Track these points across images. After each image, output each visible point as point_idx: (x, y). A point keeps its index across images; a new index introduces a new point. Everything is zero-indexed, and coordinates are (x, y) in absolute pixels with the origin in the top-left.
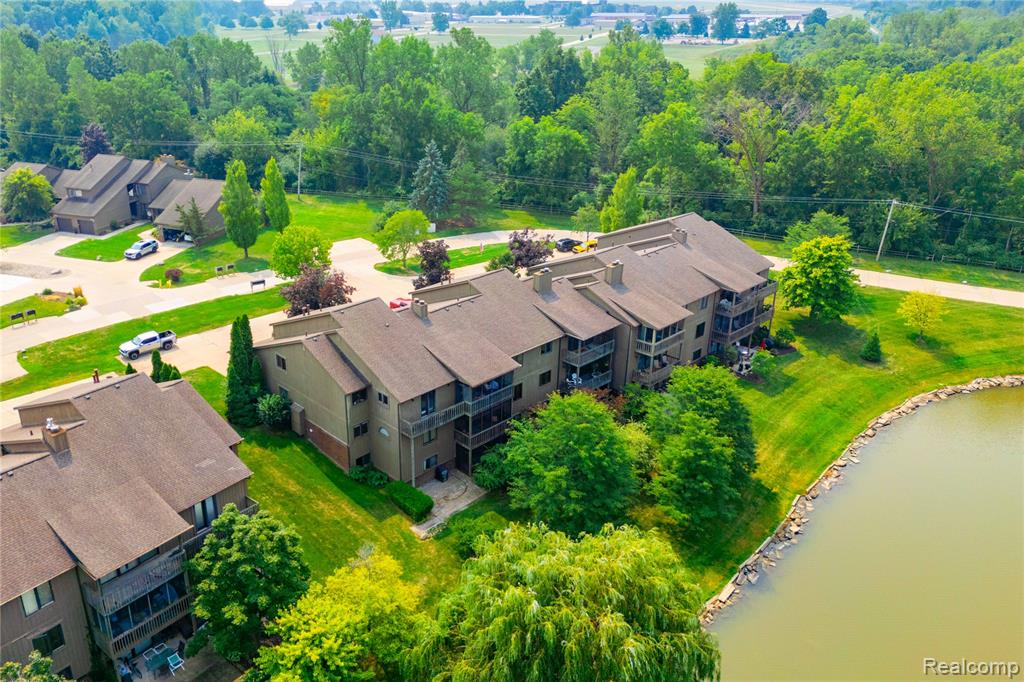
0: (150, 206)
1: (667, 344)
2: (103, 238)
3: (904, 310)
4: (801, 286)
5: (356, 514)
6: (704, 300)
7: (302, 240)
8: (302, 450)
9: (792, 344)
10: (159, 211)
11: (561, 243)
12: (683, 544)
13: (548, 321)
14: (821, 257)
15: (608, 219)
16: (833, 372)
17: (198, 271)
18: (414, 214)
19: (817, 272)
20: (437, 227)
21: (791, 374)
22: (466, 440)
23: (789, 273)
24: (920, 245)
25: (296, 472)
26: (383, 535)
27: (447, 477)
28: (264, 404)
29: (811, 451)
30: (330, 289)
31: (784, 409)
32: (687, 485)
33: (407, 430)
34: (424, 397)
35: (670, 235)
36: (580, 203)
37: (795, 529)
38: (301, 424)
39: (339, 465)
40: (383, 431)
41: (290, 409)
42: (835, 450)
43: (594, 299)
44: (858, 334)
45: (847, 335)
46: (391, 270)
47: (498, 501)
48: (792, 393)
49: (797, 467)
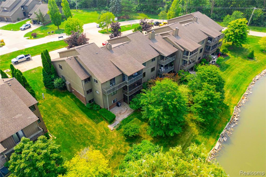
0: (29, 13)
1: (192, 57)
2: (15, 23)
3: (260, 42)
4: (231, 35)
5: (88, 121)
6: (203, 41)
7: (73, 23)
8: (70, 97)
9: (227, 54)
10: (31, 14)
11: (155, 23)
12: (201, 127)
13: (154, 50)
14: (239, 26)
15: (170, 15)
16: (240, 62)
17: (43, 33)
18: (110, 14)
19: (237, 31)
20: (118, 19)
21: (228, 64)
22: (127, 93)
23: (227, 31)
24: (260, 22)
25: (68, 106)
26: (98, 129)
27: (121, 105)
28: (56, 82)
29: (237, 90)
30: (81, 40)
31: (227, 76)
32: (204, 109)
33: (105, 92)
34: (111, 80)
35: (192, 19)
36: (160, 11)
37: (236, 119)
38: (70, 88)
39: (83, 103)
40: (97, 92)
41: (65, 83)
42: (244, 89)
43: (169, 41)
44: (246, 50)
45: (243, 50)
46: (103, 33)
47: (138, 114)
48: (229, 70)
49: (233, 96)
